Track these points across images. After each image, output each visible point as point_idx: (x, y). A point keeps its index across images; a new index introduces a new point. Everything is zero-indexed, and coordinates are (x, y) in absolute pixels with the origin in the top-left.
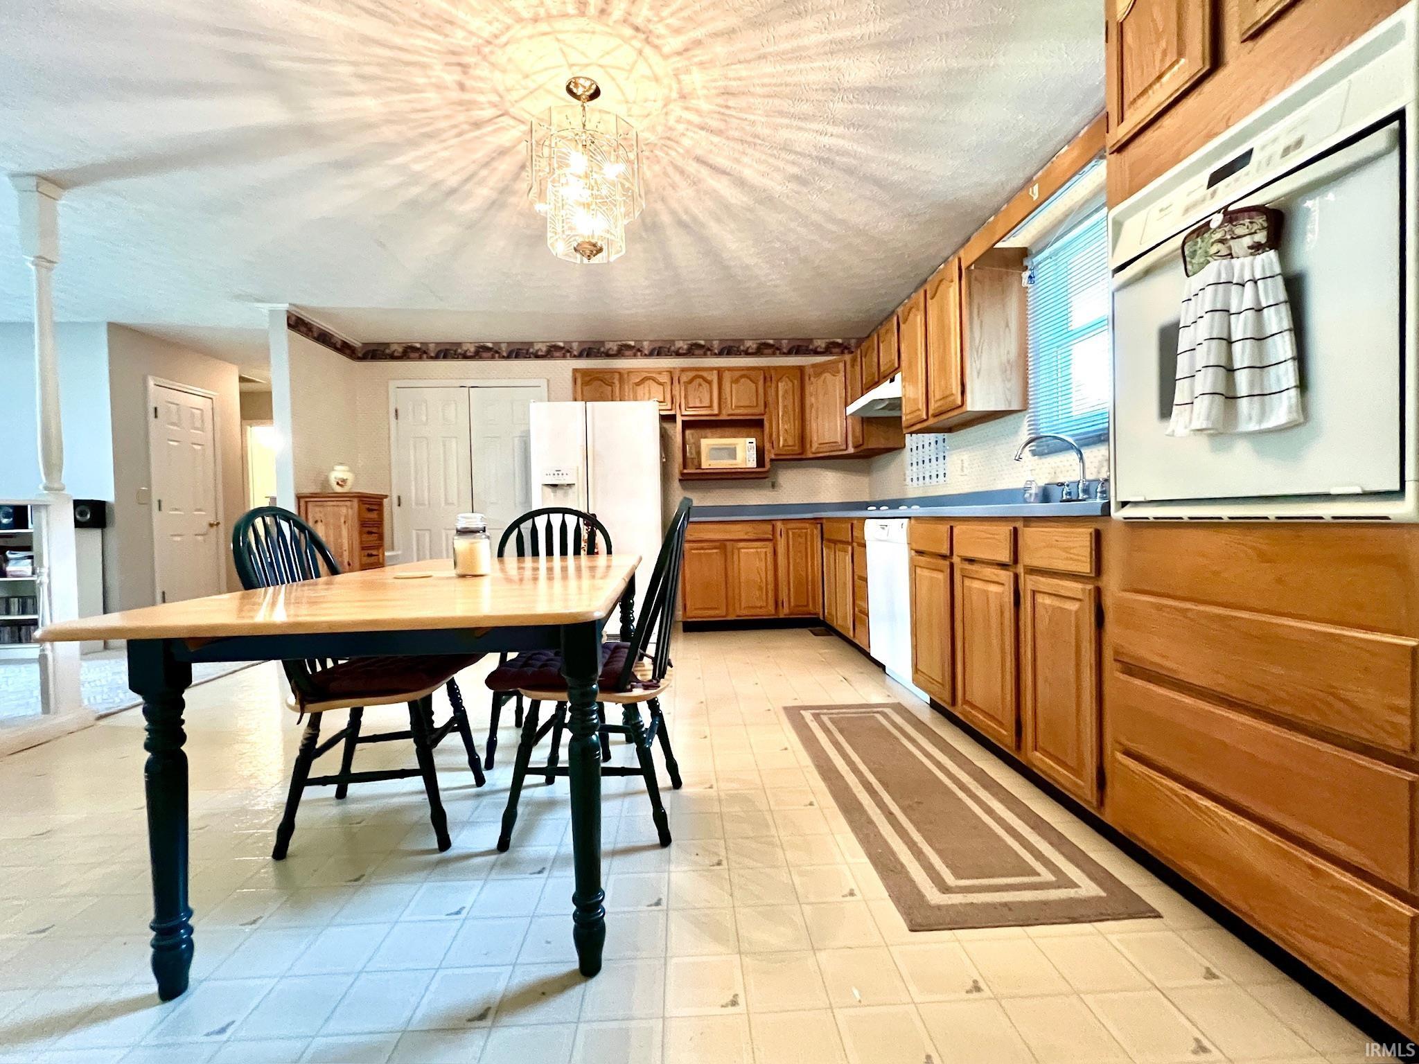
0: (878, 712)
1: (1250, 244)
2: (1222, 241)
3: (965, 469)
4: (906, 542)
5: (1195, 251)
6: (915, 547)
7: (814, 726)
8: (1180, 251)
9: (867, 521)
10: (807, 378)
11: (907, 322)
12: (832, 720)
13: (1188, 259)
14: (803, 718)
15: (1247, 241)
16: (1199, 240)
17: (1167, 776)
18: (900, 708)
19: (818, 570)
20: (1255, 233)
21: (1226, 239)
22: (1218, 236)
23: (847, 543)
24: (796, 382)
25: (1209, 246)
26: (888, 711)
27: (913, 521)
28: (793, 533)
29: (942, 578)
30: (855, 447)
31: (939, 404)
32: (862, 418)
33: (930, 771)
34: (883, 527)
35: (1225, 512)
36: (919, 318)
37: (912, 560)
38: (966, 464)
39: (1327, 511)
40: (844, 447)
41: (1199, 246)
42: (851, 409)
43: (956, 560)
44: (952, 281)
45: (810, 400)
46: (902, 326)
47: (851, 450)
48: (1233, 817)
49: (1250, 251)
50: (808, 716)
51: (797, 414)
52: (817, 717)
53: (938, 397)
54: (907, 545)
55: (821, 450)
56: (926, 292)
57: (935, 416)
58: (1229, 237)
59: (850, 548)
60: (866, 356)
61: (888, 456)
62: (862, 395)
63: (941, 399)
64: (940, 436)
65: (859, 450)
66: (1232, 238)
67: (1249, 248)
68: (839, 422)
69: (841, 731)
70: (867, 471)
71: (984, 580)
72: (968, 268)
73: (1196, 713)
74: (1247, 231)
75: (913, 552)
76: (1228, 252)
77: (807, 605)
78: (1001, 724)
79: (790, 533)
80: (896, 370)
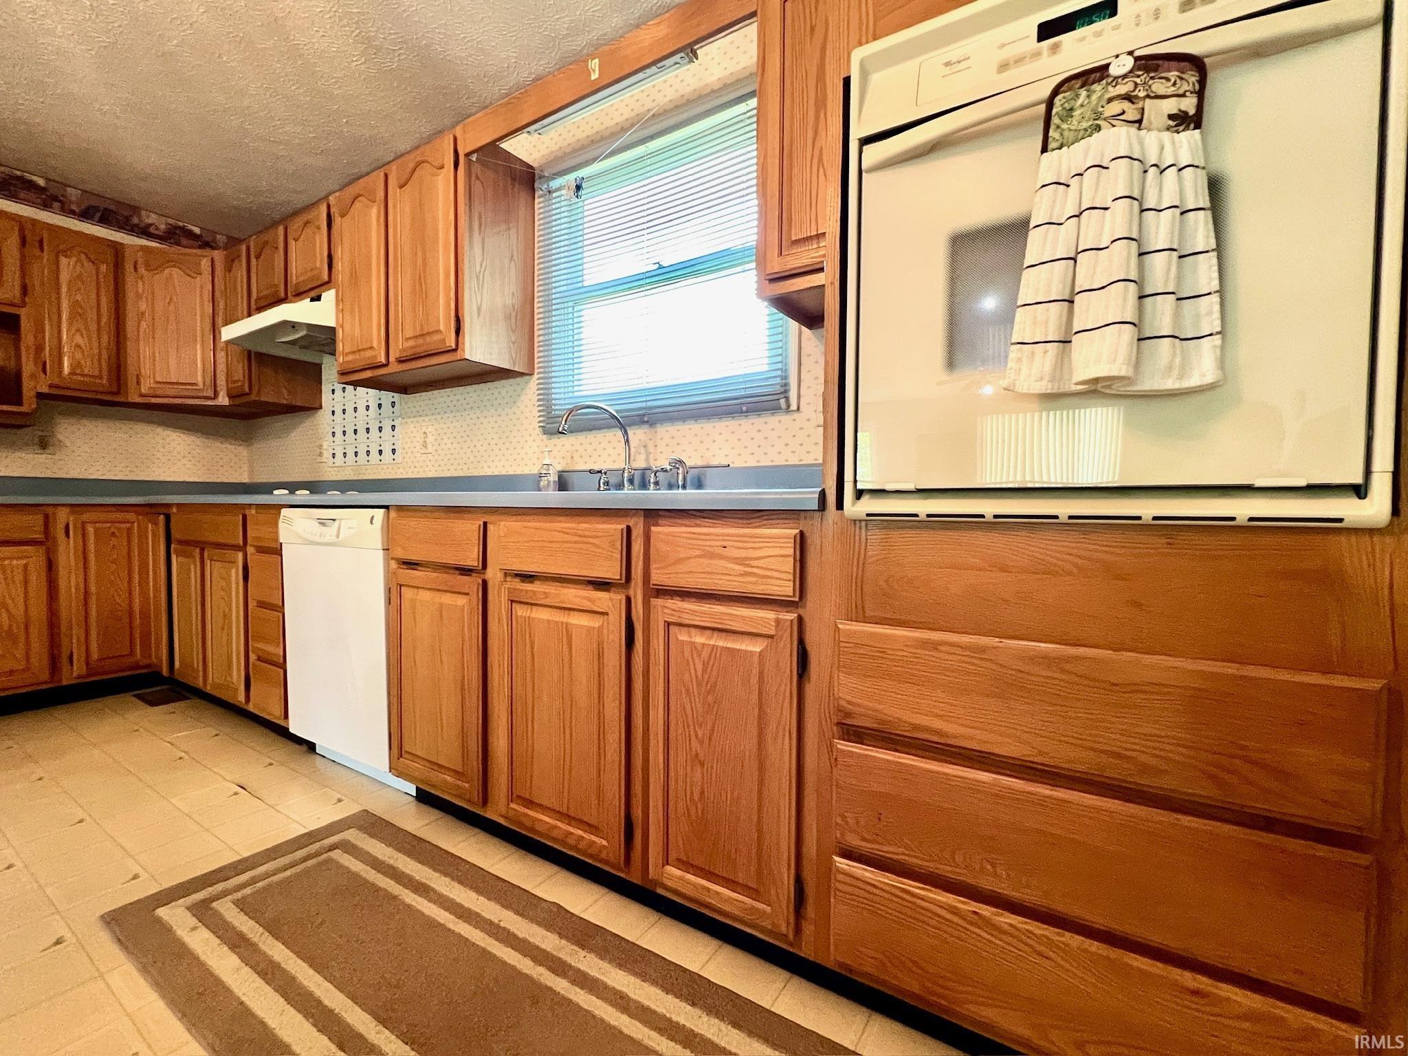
0: (332, 848)
1: (1175, 111)
2: (1129, 98)
3: (429, 446)
4: (380, 547)
5: (1072, 109)
6: (400, 553)
7: (201, 942)
8: (1043, 107)
9: (284, 512)
10: (129, 267)
11: (348, 216)
12: (242, 905)
13: (1055, 120)
14: (167, 930)
15: (1171, 106)
16: (1083, 93)
17: (936, 886)
18: (373, 824)
19: (156, 590)
20: (1183, 95)
21: (1137, 97)
22: (1122, 89)
23: (236, 548)
24: (103, 268)
25: (1104, 103)
26: (352, 835)
27: (393, 514)
28: (96, 530)
29: (463, 604)
30: (231, 397)
31: (411, 343)
32: (249, 352)
33: (485, 954)
34: (322, 521)
35: (1064, 508)
36: (374, 211)
37: (389, 576)
38: (430, 439)
39: (1242, 509)
40: (210, 393)
41: (1080, 102)
42: (229, 332)
43: (493, 574)
44: (442, 167)
45: (133, 307)
46: (337, 221)
47: (223, 400)
48: (1058, 934)
49: (1171, 123)
50: (176, 916)
51: (104, 320)
52: (204, 913)
53: (409, 334)
54: (380, 555)
55: (159, 392)
56: (386, 176)
57: (401, 361)
58: (1142, 94)
59: (240, 555)
60: (258, 257)
61: (286, 420)
62: (250, 315)
63: (416, 337)
64: (387, 397)
65: (238, 401)
66: (1148, 96)
67: (1171, 117)
68: (199, 352)
69: (274, 929)
70: (247, 438)
71: (561, 608)
72: (468, 155)
73: (998, 796)
74: (1171, 90)
75: (394, 565)
76: (1138, 117)
77: (132, 653)
78: (592, 828)
79: (90, 530)
80: (327, 284)
